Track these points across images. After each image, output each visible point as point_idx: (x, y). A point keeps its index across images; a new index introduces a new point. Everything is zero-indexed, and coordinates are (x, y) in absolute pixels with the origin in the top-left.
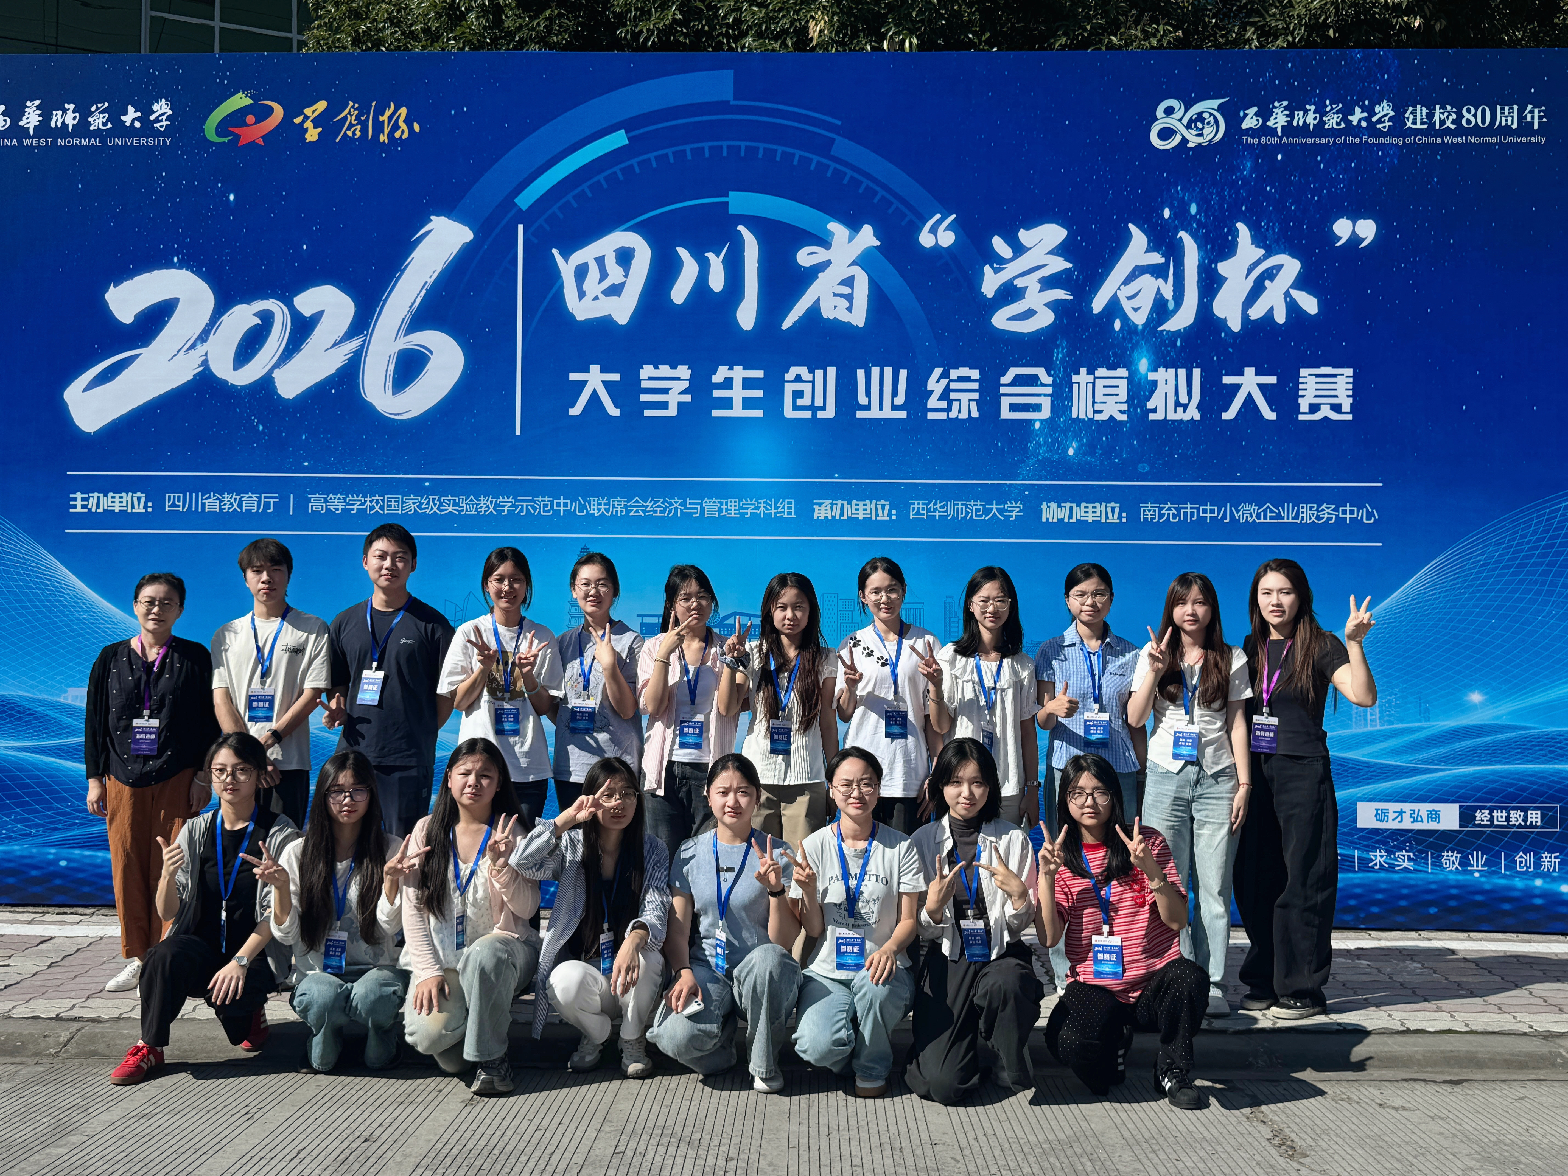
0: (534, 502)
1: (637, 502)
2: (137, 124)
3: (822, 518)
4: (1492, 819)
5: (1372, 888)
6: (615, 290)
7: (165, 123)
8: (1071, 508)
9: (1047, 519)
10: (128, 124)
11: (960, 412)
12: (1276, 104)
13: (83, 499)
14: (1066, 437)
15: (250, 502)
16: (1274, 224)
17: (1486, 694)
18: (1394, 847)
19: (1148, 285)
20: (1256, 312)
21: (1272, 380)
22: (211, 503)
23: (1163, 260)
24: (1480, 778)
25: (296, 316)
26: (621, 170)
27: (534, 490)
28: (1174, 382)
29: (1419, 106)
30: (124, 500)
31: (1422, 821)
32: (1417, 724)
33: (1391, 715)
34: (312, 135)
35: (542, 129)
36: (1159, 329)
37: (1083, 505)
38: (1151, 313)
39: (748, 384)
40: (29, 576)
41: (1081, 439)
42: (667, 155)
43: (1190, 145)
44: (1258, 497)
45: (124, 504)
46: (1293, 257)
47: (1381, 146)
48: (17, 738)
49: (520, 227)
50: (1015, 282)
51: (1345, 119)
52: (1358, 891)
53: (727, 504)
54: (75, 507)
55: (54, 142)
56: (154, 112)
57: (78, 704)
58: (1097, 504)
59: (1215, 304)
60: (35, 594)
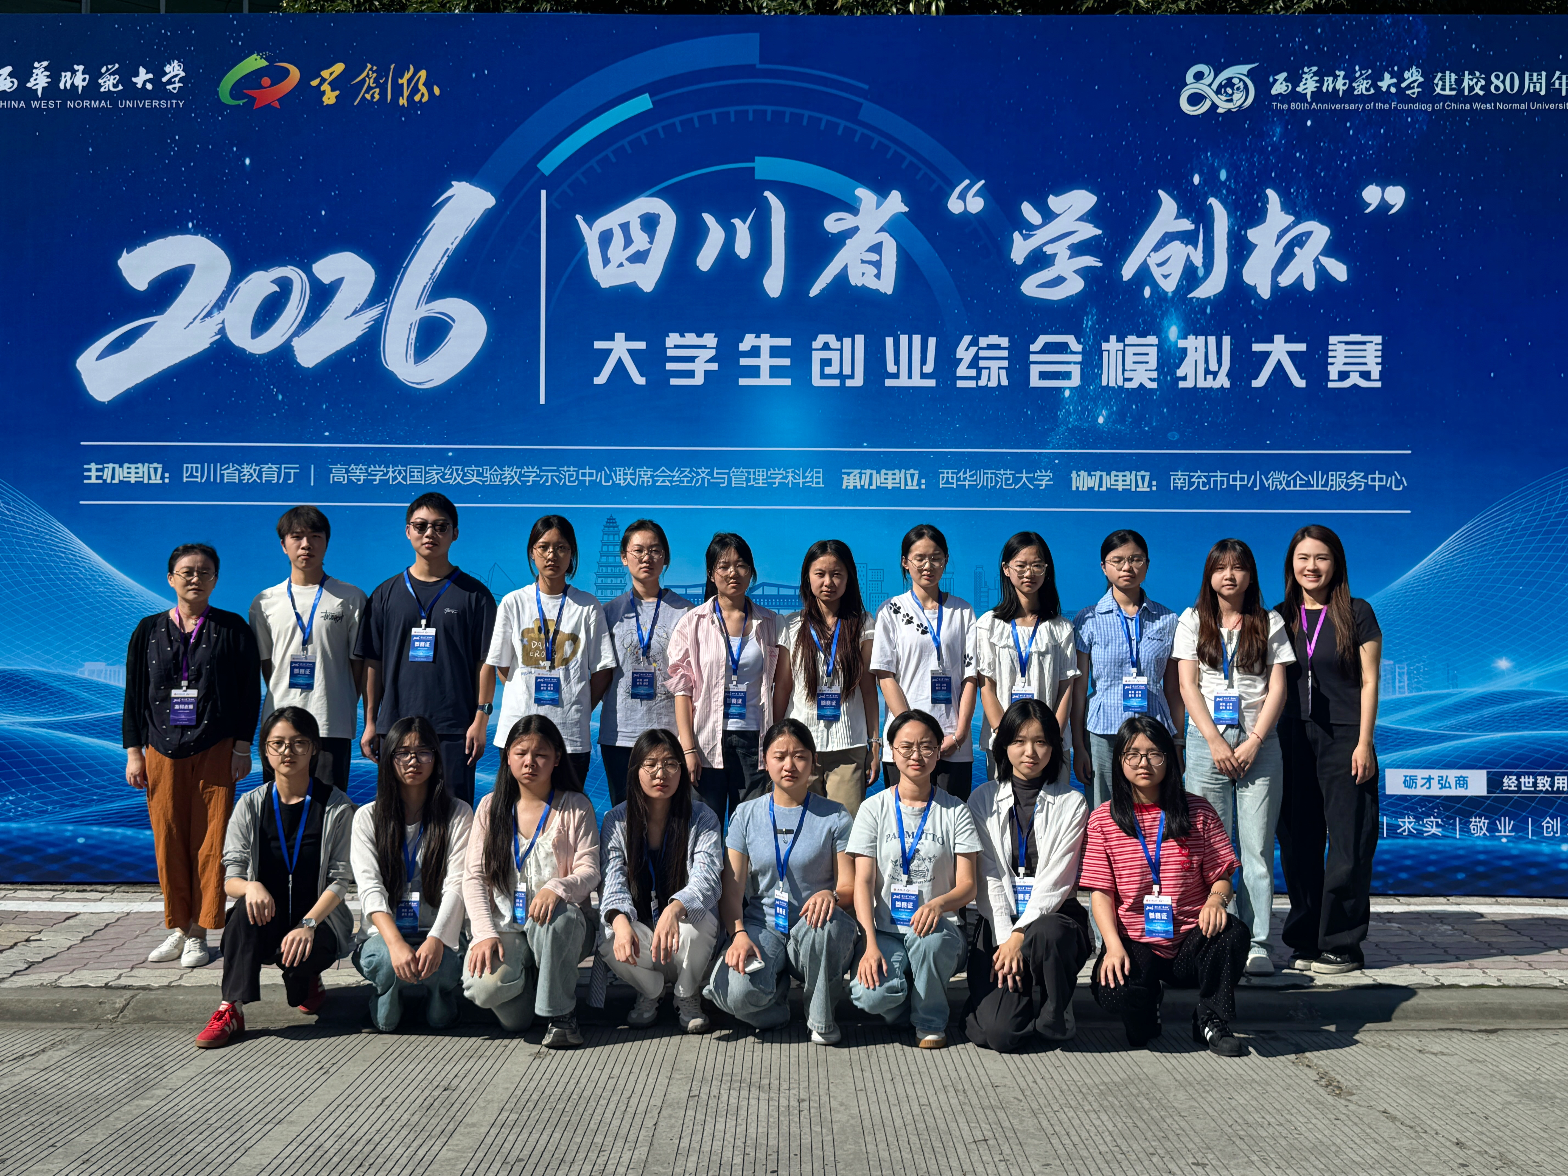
0: (560, 472)
1: (663, 471)
2: (149, 86)
3: (851, 487)
4: (1519, 785)
5: (1400, 855)
6: (640, 257)
7: (177, 85)
8: (1101, 476)
9: (1077, 488)
10: (139, 86)
11: (989, 380)
12: (1306, 70)
13: (98, 470)
14: (1096, 405)
15: (270, 472)
16: (1303, 191)
17: (1513, 660)
18: (1422, 813)
19: (1178, 251)
20: (1286, 279)
21: (1302, 347)
22: (230, 474)
23: (1192, 227)
24: (1507, 744)
25: (315, 282)
26: (645, 134)
27: (560, 459)
28: (1204, 350)
29: (1448, 73)
30: (140, 471)
31: (1450, 787)
32: (1445, 691)
33: (1419, 682)
34: (330, 97)
35: (565, 93)
36: (1189, 296)
37: (1113, 473)
38: (1181, 280)
39: (775, 352)
40: (42, 548)
41: (1111, 407)
42: (692, 119)
43: (1220, 111)
44: (1287, 465)
45: (140, 475)
46: (1322, 224)
47: (1410, 112)
48: (33, 714)
49: (543, 193)
50: (1045, 249)
51: (1374, 85)
52: (1386, 857)
53: (754, 473)
54: (89, 478)
55: (64, 104)
56: (166, 74)
57: (95, 678)
58: (1127, 473)
59: (1245, 271)
60: (49, 567)
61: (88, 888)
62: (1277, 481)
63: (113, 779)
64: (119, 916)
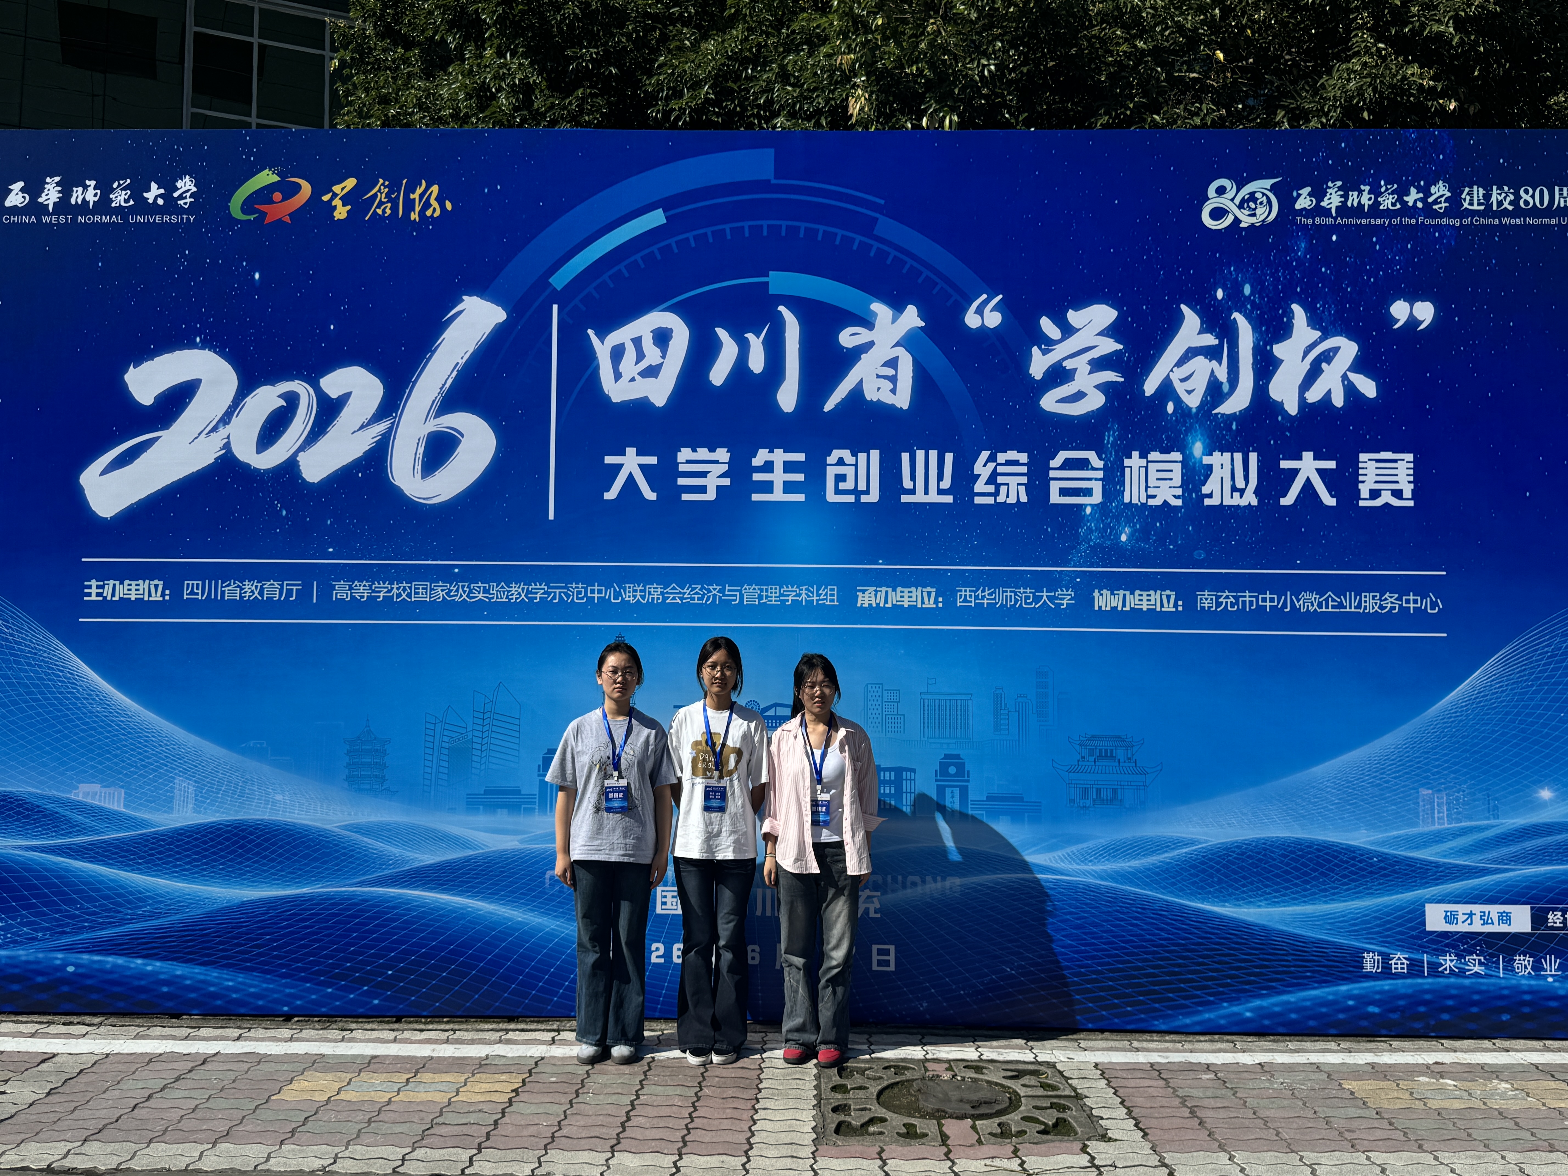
0: (568, 588)
1: (674, 588)
2: (160, 202)
3: (866, 605)
5: (1442, 994)
6: (652, 372)
7: (189, 200)
8: (1125, 596)
9: (1100, 607)
10: (151, 201)
11: (1008, 496)
13: (98, 587)
14: (1119, 523)
15: (272, 589)
16: (1330, 306)
17: (1556, 790)
18: (1464, 950)
19: (1202, 367)
20: (1314, 395)
21: (1331, 465)
22: (230, 591)
23: (1216, 342)
24: (1554, 878)
25: (322, 397)
26: (659, 249)
27: (568, 576)
28: (1230, 467)
29: (1475, 187)
30: (141, 588)
31: (1492, 923)
32: (1486, 822)
33: (1459, 813)
34: (341, 212)
35: (578, 208)
36: (1214, 412)
37: (1137, 592)
38: (1205, 396)
39: (789, 467)
40: (39, 666)
41: (1134, 525)
42: (706, 234)
43: (1243, 225)
44: (1319, 585)
45: (141, 592)
46: (1350, 339)
47: (1438, 227)
48: (26, 836)
49: (555, 307)
50: (1064, 364)
51: (1400, 200)
52: (1428, 997)
53: (767, 591)
54: (89, 595)
55: (74, 219)
56: (177, 189)
57: (89, 800)
58: (1152, 592)
59: (1272, 387)
60: (46, 686)
61: (75, 1019)
62: (1309, 602)
63: (105, 905)
64: (98, 1058)
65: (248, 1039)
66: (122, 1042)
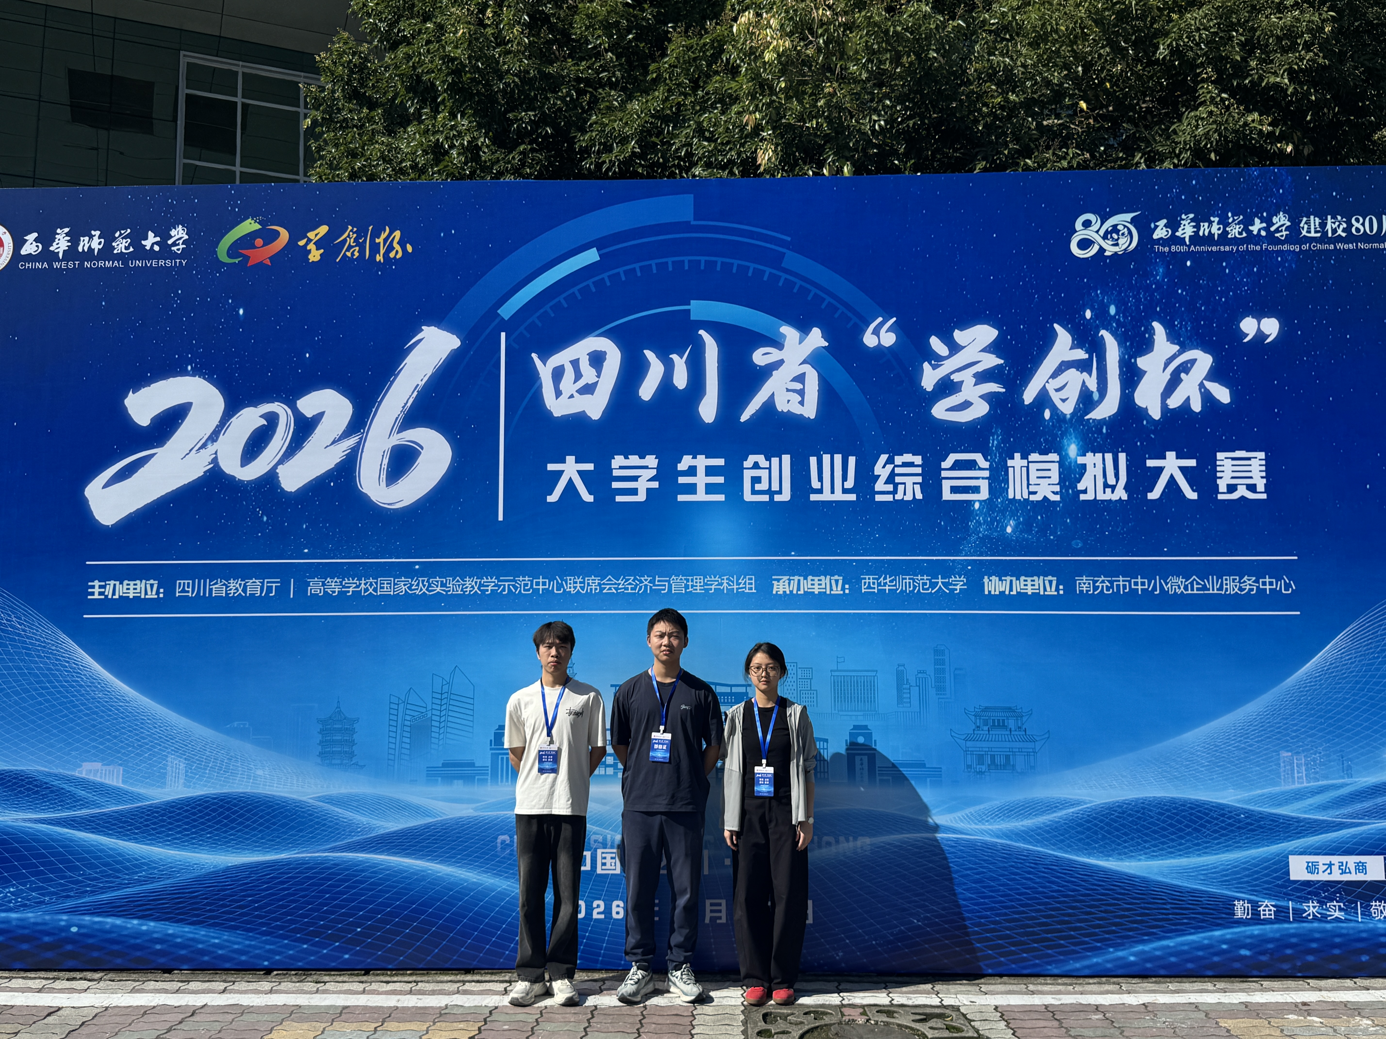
0: (516, 581)
1: (610, 580)
2: (156, 248)
3: (781, 592)
5: (1306, 938)
6: (589, 389)
7: (181, 247)
8: (1011, 581)
9: (990, 592)
11: (905, 494)
12: (1183, 216)
13: (100, 587)
14: (1005, 517)
15: (254, 587)
16: (1186, 323)
18: (1325, 897)
19: (1074, 378)
20: (1174, 402)
21: (1192, 463)
22: (218, 589)
23: (1086, 356)
25: (299, 416)
26: (593, 283)
27: (516, 570)
28: (1102, 466)
29: (1312, 217)
30: (138, 587)
31: (1350, 872)
32: (1341, 781)
33: (1317, 773)
34: (315, 255)
35: (523, 248)
36: (1086, 418)
37: (1023, 578)
38: (1077, 403)
39: (710, 471)
40: (48, 658)
41: (1018, 518)
42: (634, 269)
43: (1107, 254)
44: (1185, 570)
45: (138, 591)
46: (1205, 352)
47: (1280, 252)
48: (34, 810)
49: (503, 335)
50: (952, 377)
51: (1246, 229)
52: (1294, 940)
53: (692, 581)
54: (93, 594)
55: (81, 265)
56: (171, 237)
57: (91, 777)
58: (1035, 578)
59: (1137, 395)
60: (54, 675)
61: (78, 975)
62: (1176, 585)
63: (105, 871)
64: (99, 1010)
65: (232, 992)
66: (120, 995)
